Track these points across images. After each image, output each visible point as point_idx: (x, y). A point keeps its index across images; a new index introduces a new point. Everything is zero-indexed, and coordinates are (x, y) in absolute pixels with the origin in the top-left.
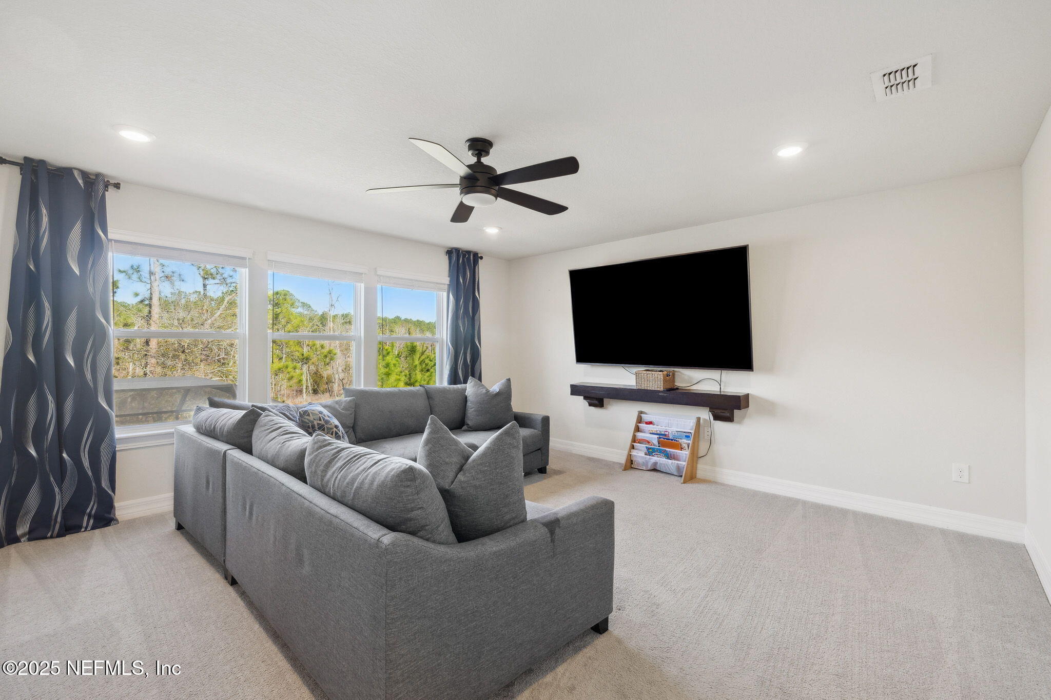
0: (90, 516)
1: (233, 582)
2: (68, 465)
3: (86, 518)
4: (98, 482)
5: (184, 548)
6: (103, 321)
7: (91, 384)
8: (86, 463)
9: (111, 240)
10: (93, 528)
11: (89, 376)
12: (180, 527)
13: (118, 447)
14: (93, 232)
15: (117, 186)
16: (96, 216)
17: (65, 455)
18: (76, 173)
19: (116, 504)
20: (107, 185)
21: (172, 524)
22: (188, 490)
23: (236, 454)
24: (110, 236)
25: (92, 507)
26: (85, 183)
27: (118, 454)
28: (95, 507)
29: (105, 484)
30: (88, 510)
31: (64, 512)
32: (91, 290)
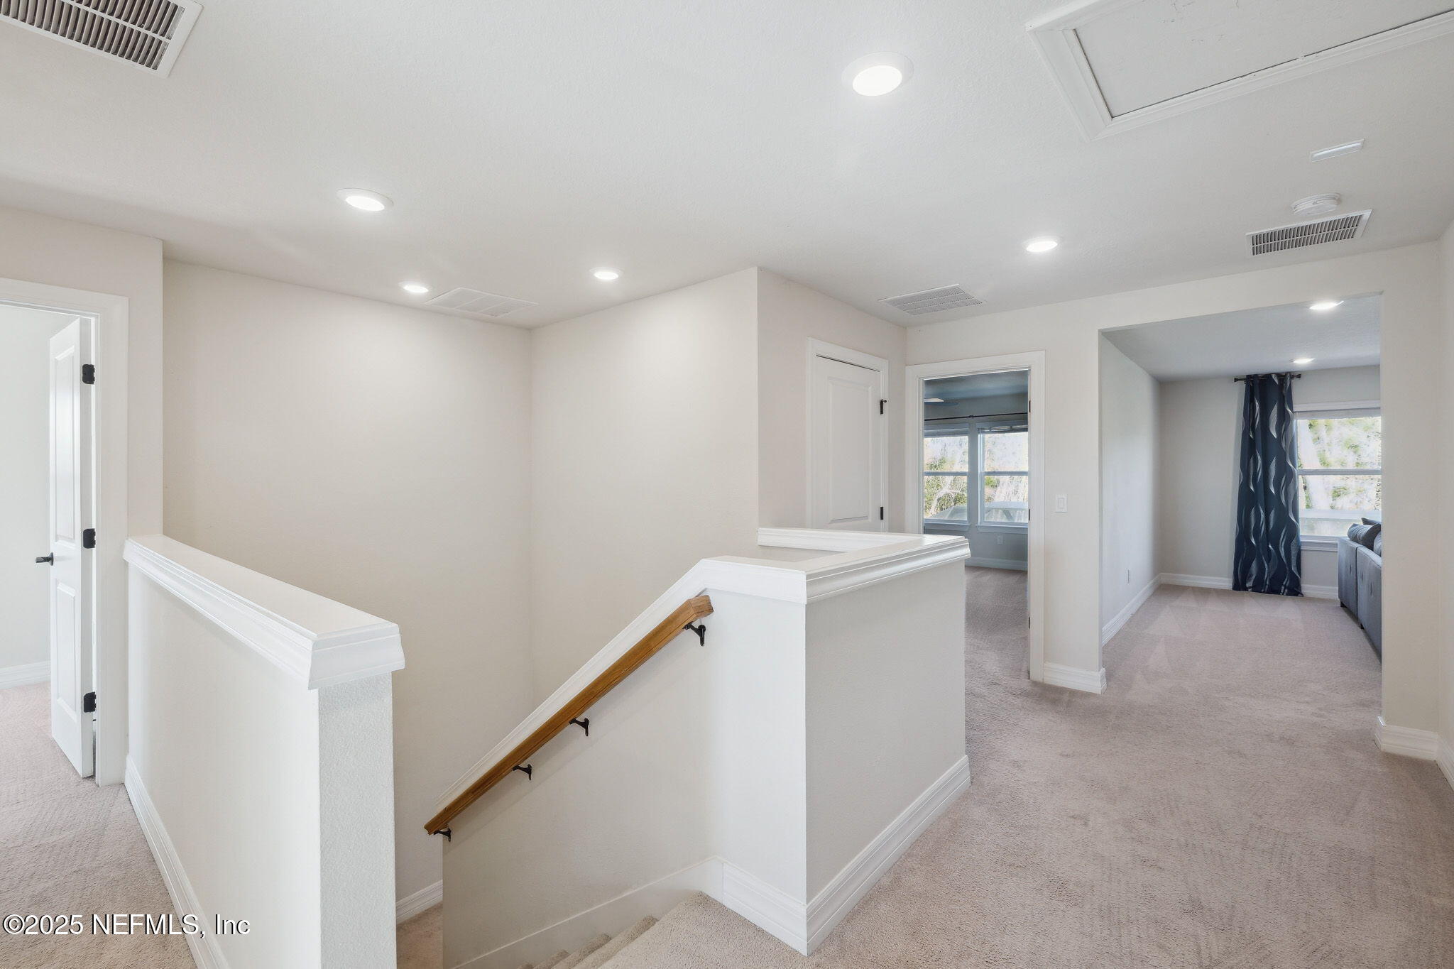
0: (1285, 586)
1: (1362, 628)
2: (1272, 555)
3: (1283, 587)
4: (1290, 568)
5: (1343, 615)
6: (1291, 465)
7: (1284, 504)
8: (1283, 554)
9: (1296, 412)
10: (1287, 595)
11: (1283, 500)
12: (1343, 605)
13: (1302, 548)
14: (1285, 410)
15: (1299, 376)
16: (1286, 399)
17: (1270, 546)
18: (1273, 376)
19: (1302, 585)
20: (1292, 377)
21: (1339, 605)
22: (1344, 577)
23: (1364, 550)
24: (1295, 410)
25: (1286, 582)
26: (1279, 380)
27: (1302, 552)
28: (1288, 582)
29: (1294, 569)
30: (1284, 583)
31: (1270, 580)
32: (1284, 446)
